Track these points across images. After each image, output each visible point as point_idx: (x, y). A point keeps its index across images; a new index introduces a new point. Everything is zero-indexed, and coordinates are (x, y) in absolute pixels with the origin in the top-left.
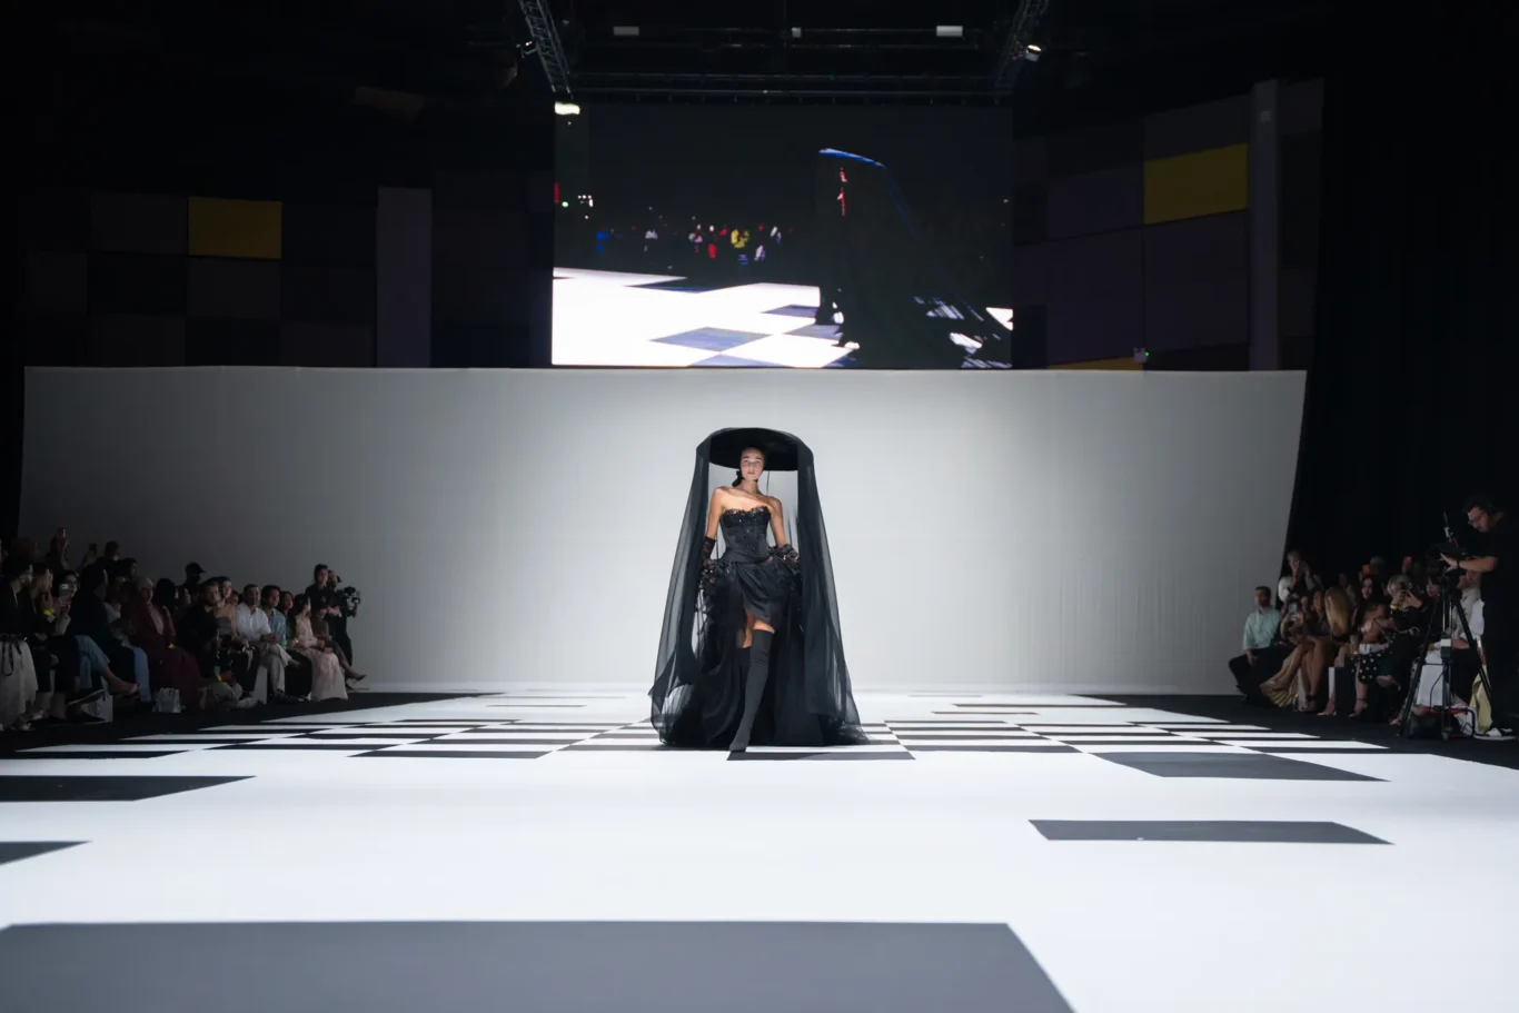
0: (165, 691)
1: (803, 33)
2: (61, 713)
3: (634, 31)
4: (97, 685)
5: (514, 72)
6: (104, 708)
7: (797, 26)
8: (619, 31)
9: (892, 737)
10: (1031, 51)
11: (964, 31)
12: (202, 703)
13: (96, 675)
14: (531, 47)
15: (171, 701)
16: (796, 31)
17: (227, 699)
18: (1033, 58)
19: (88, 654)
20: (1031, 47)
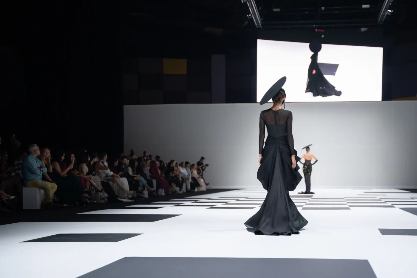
0: (160, 190)
1: (325, 9)
2: (136, 196)
3: (278, 10)
4: (144, 189)
5: (246, 23)
6: (146, 194)
7: (323, 7)
8: (275, 10)
9: (345, 203)
10: (389, 12)
11: (370, 7)
12: (170, 193)
13: (144, 187)
14: (251, 16)
15: (162, 192)
16: (323, 8)
17: (176, 191)
18: (389, 14)
19: (141, 181)
20: (389, 11)
